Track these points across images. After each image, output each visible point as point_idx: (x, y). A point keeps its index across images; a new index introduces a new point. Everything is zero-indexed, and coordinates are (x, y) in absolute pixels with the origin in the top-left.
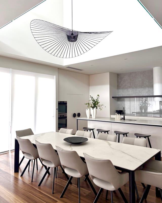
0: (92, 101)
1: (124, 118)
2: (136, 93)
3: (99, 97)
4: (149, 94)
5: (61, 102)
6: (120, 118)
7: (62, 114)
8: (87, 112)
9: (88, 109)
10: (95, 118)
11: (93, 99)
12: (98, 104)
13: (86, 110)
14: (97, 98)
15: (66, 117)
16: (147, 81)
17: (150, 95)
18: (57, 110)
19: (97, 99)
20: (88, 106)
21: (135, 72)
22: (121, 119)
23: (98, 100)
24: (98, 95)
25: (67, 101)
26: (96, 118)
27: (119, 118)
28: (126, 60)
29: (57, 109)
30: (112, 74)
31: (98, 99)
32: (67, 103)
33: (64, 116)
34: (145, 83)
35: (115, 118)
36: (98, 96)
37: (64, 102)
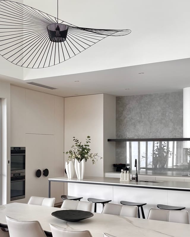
0: (77, 147)
1: (137, 178)
2: (151, 133)
3: (89, 141)
4: (174, 135)
5: (14, 148)
6: (130, 179)
7: (17, 172)
8: (68, 167)
9: (70, 162)
10: (82, 178)
11: (78, 144)
12: (88, 152)
13: (66, 163)
14: (87, 142)
15: (24, 177)
16: (172, 112)
17: (176, 136)
18: (9, 163)
19: (86, 144)
20: (69, 157)
21: (150, 95)
22: (131, 181)
23: (88, 146)
24: (89, 137)
25: (25, 148)
26: (85, 178)
27: (128, 179)
28: (142, 74)
29: (9, 161)
30: (107, 96)
31: (89, 144)
32: (25, 151)
33: (20, 174)
34: (167, 115)
35: (119, 179)
36: (89, 139)
37: (20, 148)
